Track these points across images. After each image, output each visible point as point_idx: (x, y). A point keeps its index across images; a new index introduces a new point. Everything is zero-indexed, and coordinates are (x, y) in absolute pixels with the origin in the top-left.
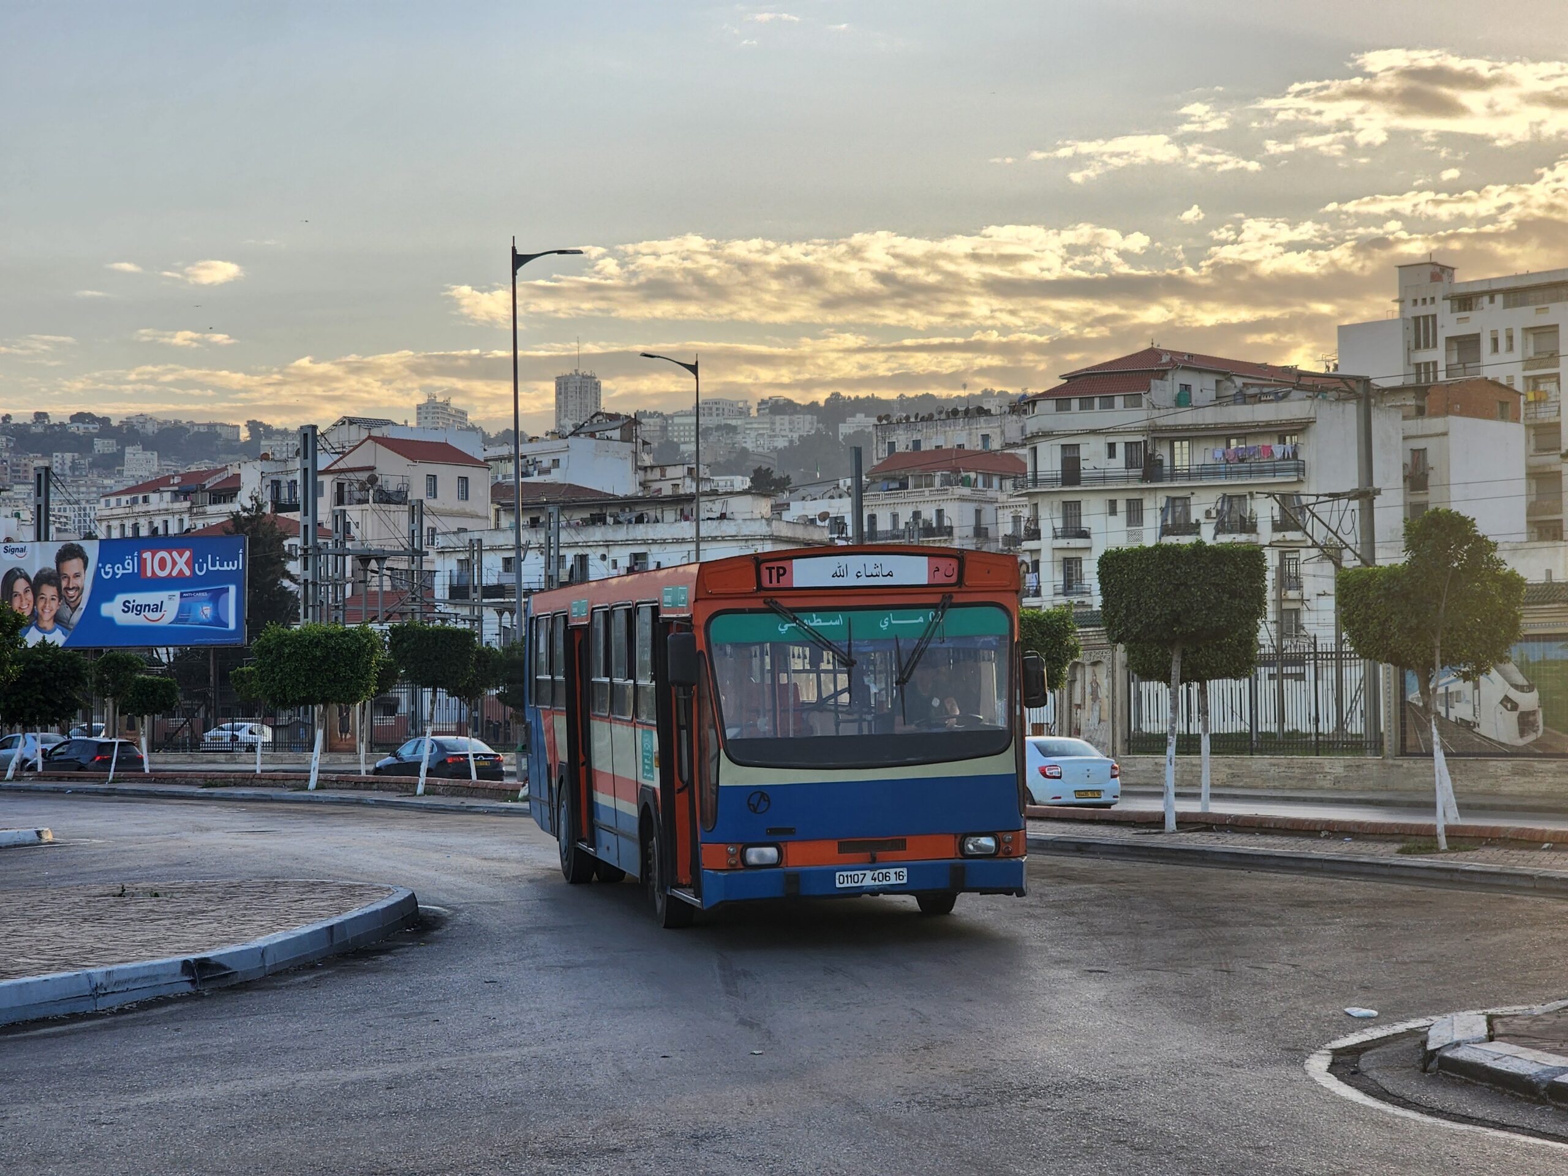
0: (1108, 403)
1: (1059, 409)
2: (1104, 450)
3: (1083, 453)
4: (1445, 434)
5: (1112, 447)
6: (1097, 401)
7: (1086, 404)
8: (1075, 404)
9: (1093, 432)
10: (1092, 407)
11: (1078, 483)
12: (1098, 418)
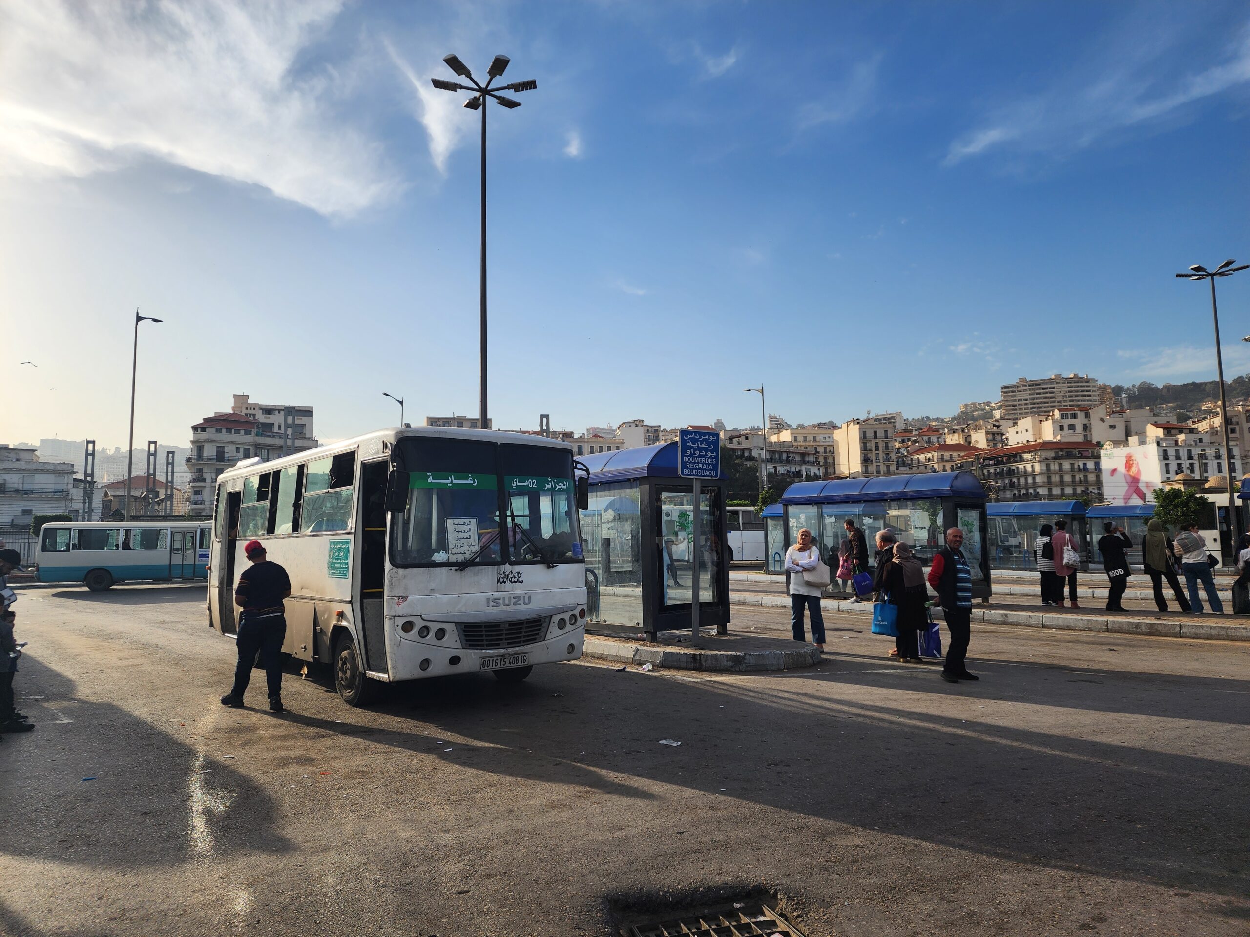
0: (238, 432)
1: (217, 431)
2: (235, 449)
3: (226, 450)
5: (238, 448)
6: (233, 431)
7: (229, 431)
8: (224, 431)
9: (233, 443)
11: (223, 461)
12: (233, 437)
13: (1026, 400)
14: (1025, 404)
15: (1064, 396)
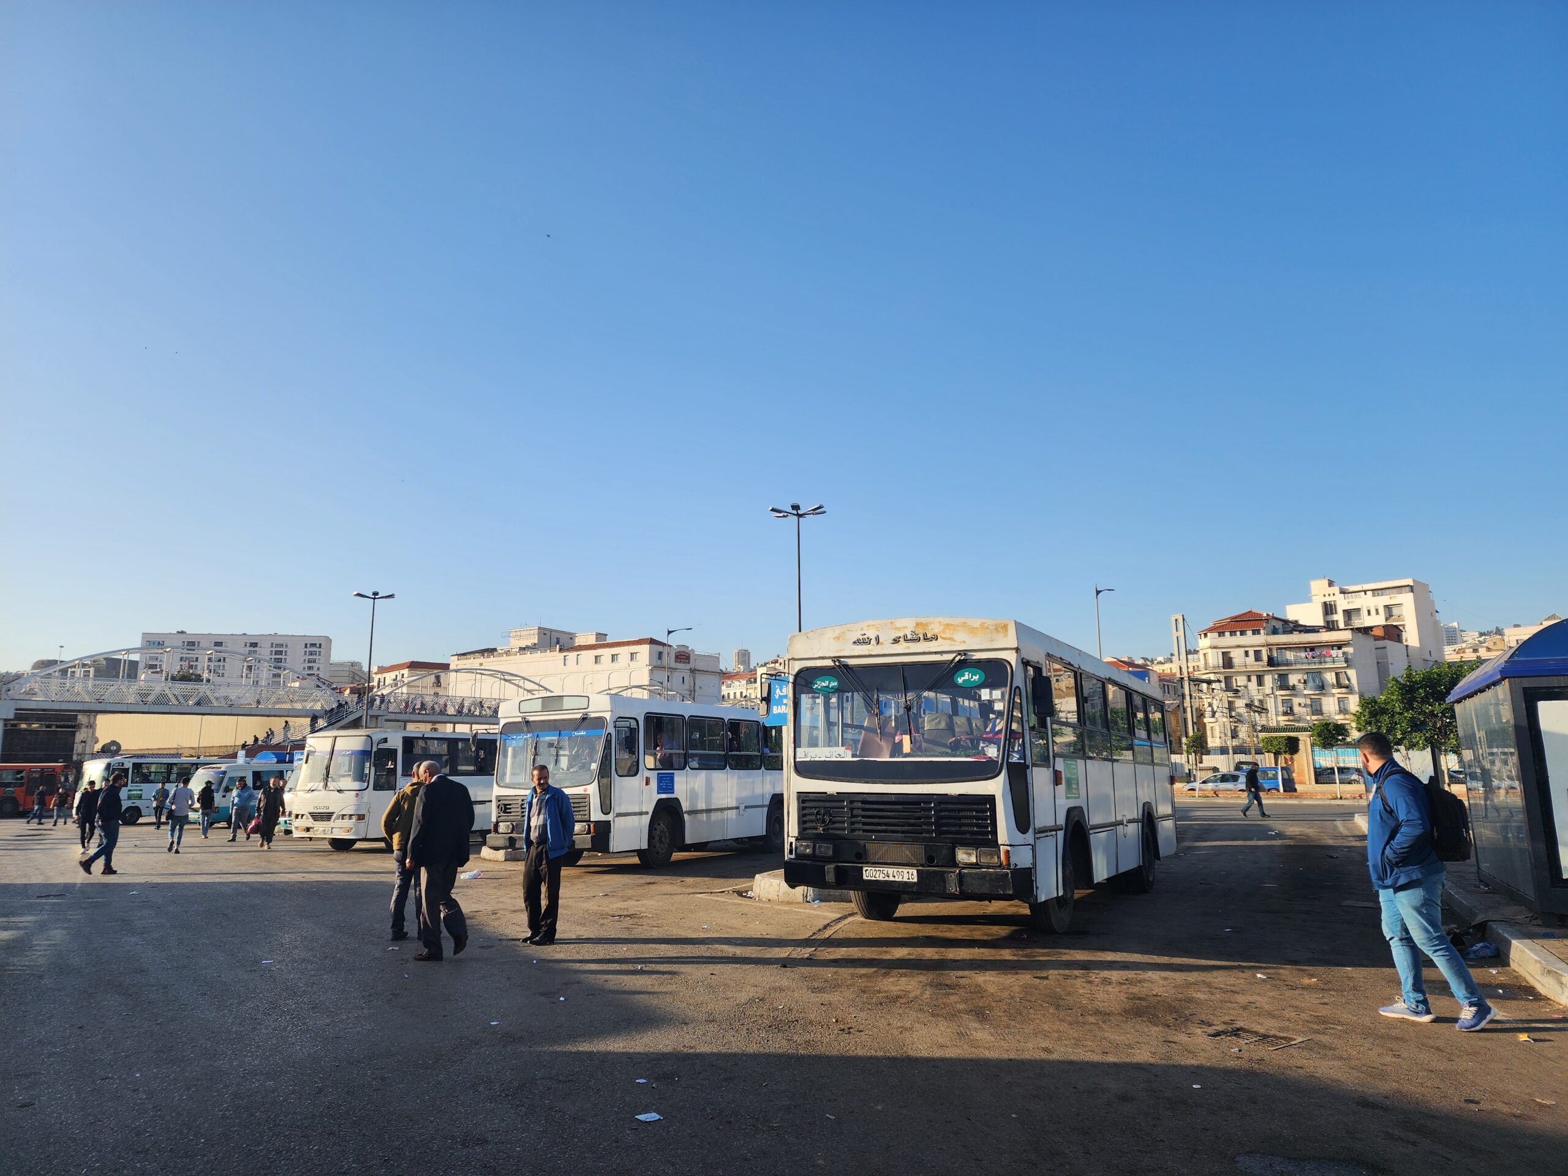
0: (1243, 633)
1: (1219, 636)
2: (1243, 654)
3: (1233, 655)
4: (1385, 648)
5: (1247, 653)
6: (1237, 632)
7: (1232, 633)
9: (1239, 646)
10: (1235, 635)
11: (1233, 668)
12: (1238, 639)
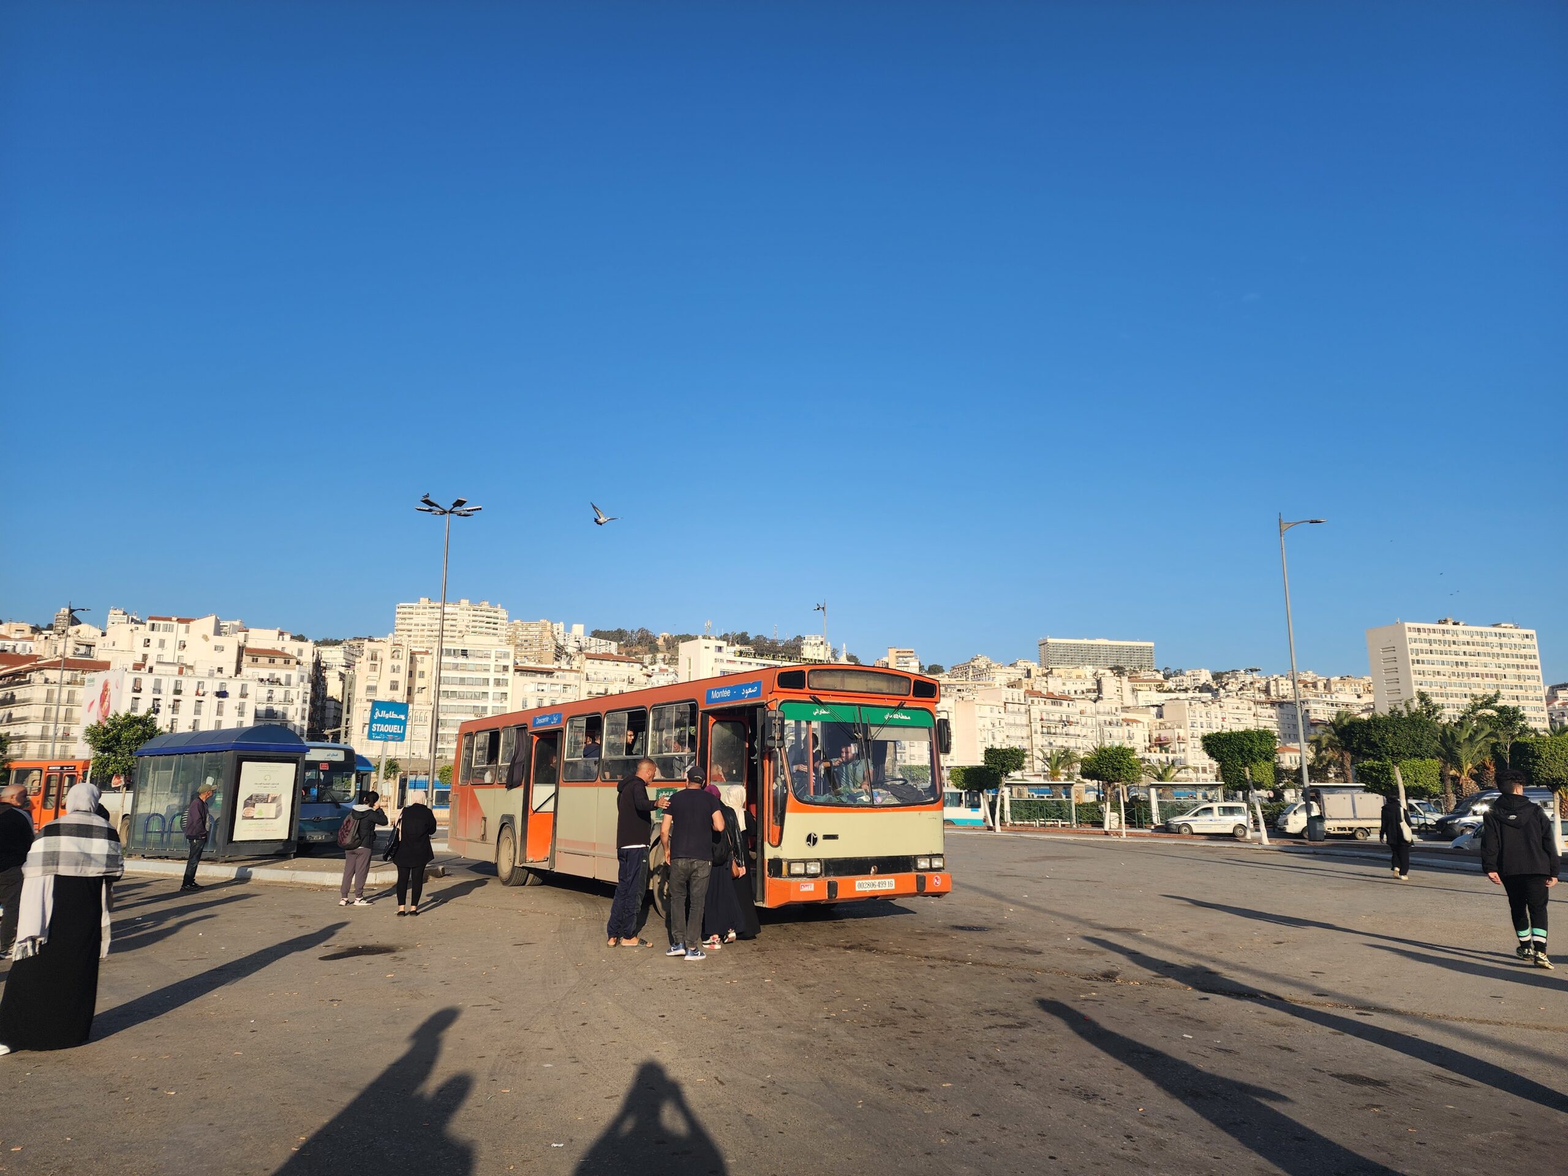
13: (424, 625)
14: (423, 630)
15: (467, 626)
